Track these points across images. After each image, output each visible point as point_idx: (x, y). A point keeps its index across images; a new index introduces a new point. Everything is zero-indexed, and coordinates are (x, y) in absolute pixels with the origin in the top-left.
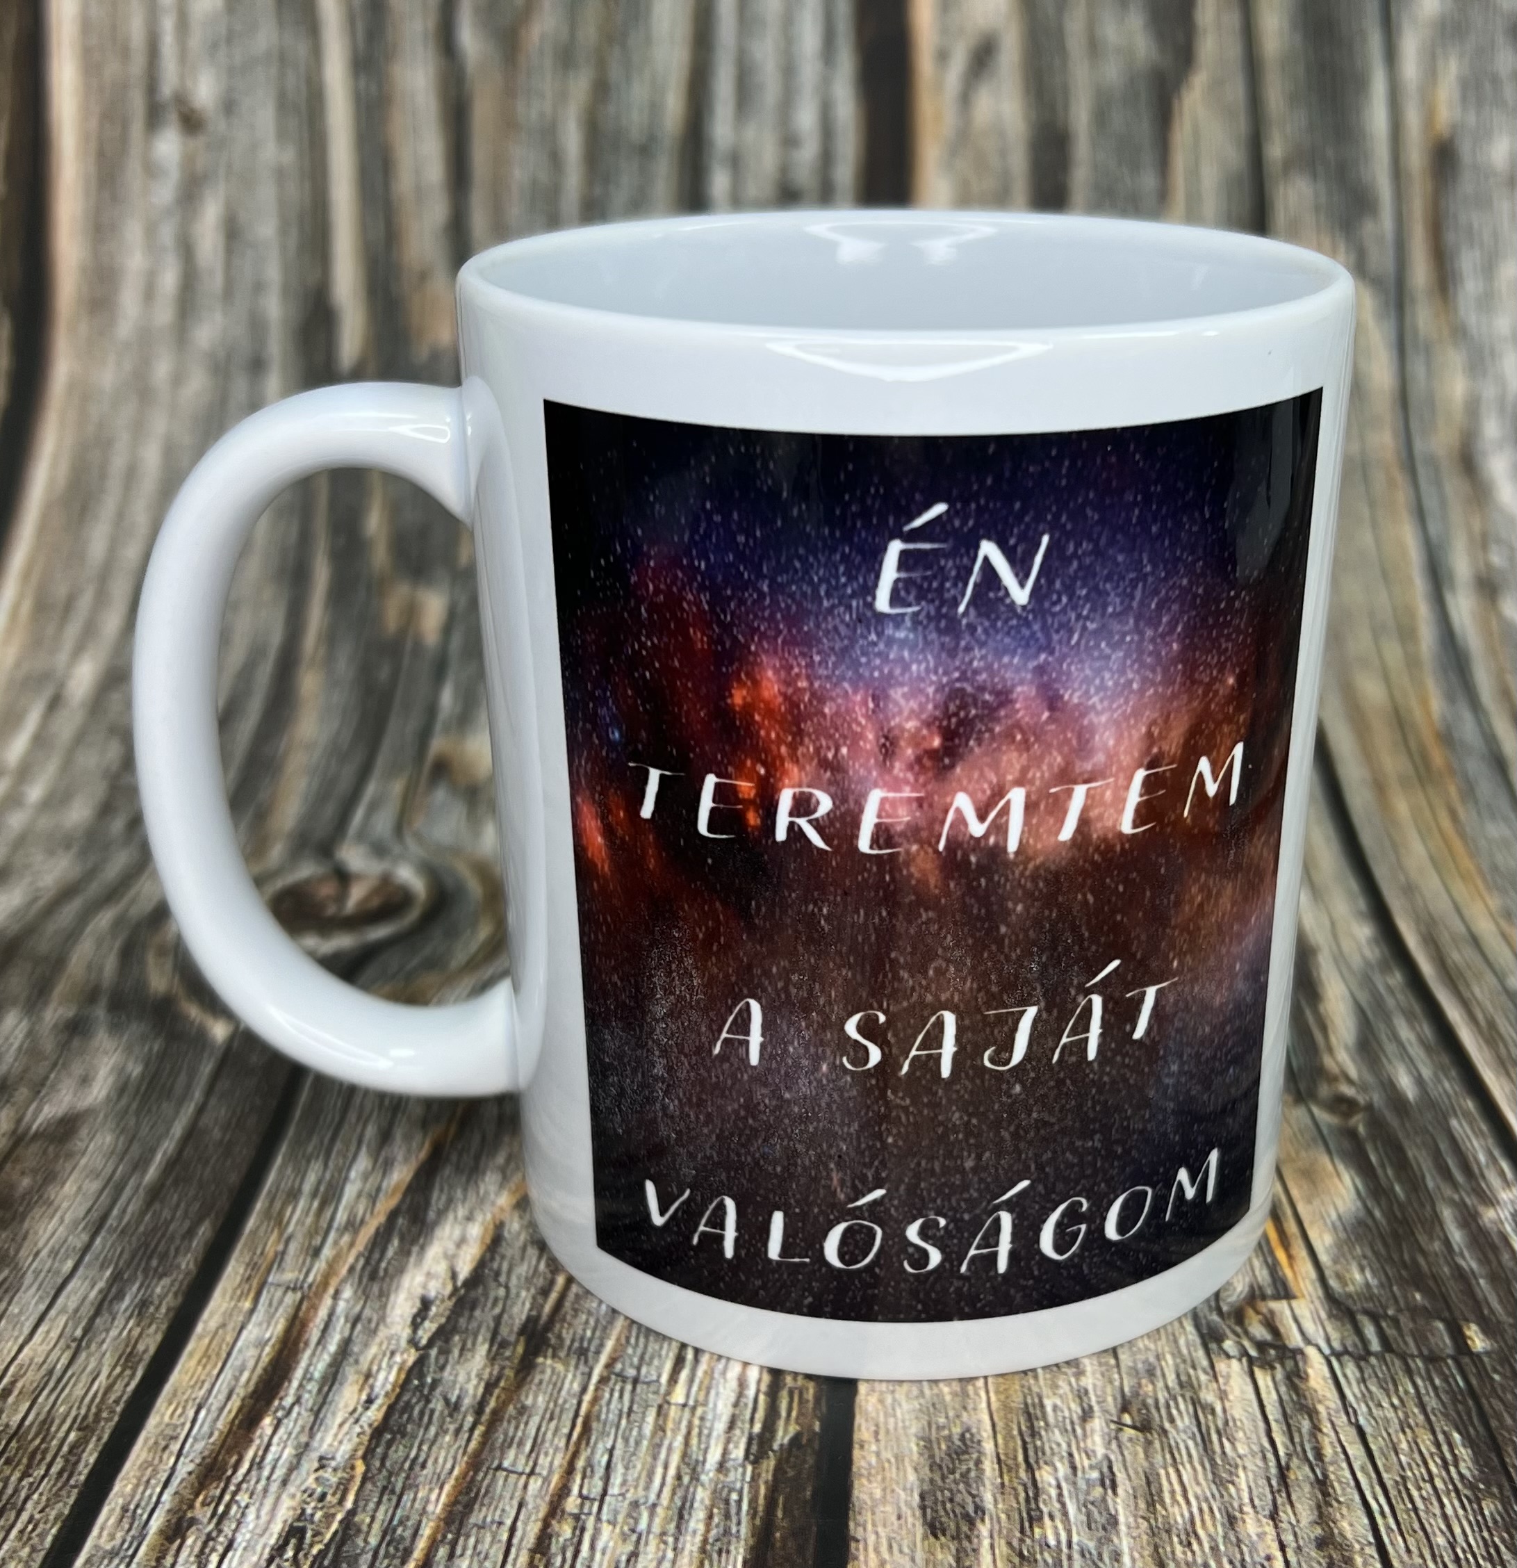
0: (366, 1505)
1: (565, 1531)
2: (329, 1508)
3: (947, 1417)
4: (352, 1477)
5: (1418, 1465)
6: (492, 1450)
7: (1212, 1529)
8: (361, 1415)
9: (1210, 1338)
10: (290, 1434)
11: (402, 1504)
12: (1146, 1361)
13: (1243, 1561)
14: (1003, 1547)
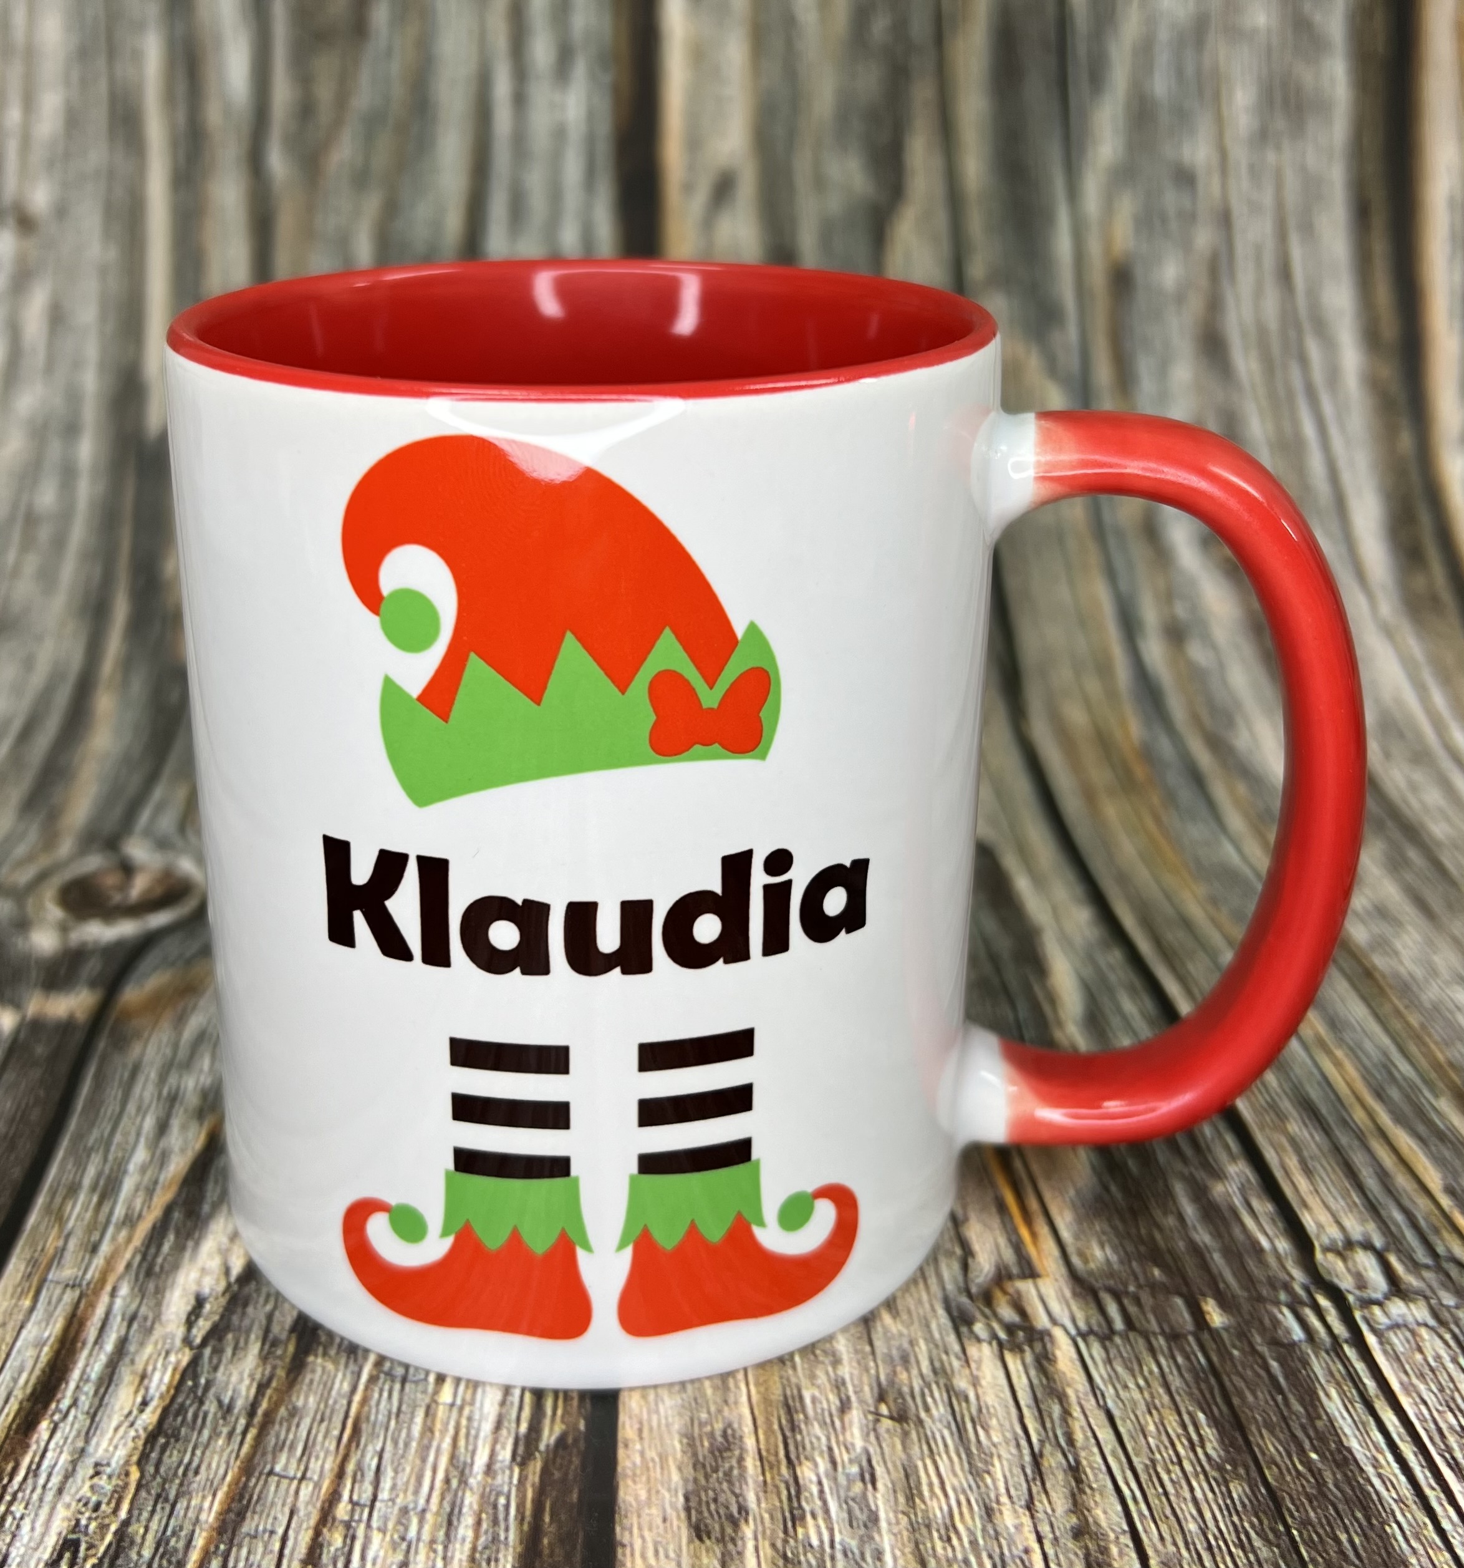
0: (140, 1514)
1: (337, 1539)
2: (104, 1518)
3: (709, 1412)
4: (127, 1484)
5: (1166, 1448)
6: (264, 1454)
7: (970, 1523)
8: (136, 1418)
9: (961, 1321)
10: (66, 1439)
11: (175, 1513)
12: (900, 1348)
13: (1002, 1554)
14: (766, 1550)
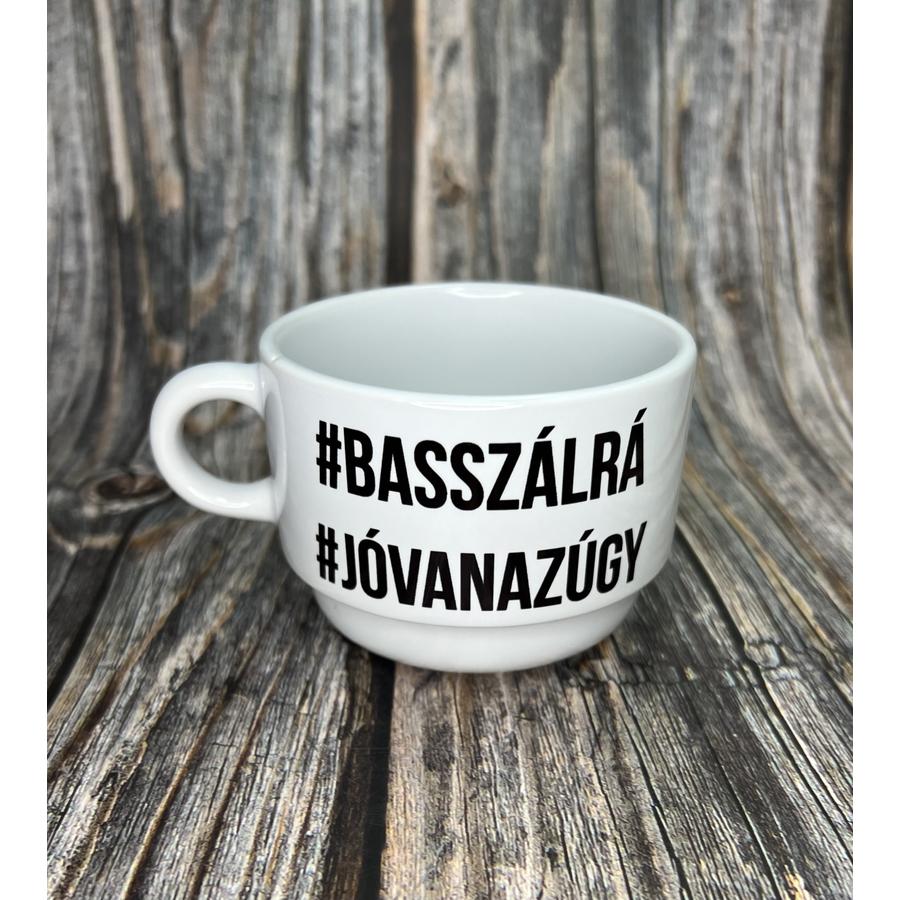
0: (148, 762)
1: (248, 771)
2: (129, 763)
3: (436, 717)
4: (141, 750)
5: (662, 733)
6: (211, 735)
7: (562, 763)
8: (145, 722)
9: (563, 678)
10: (110, 732)
11: (166, 761)
12: (532, 690)
13: (578, 777)
14: (463, 774)
